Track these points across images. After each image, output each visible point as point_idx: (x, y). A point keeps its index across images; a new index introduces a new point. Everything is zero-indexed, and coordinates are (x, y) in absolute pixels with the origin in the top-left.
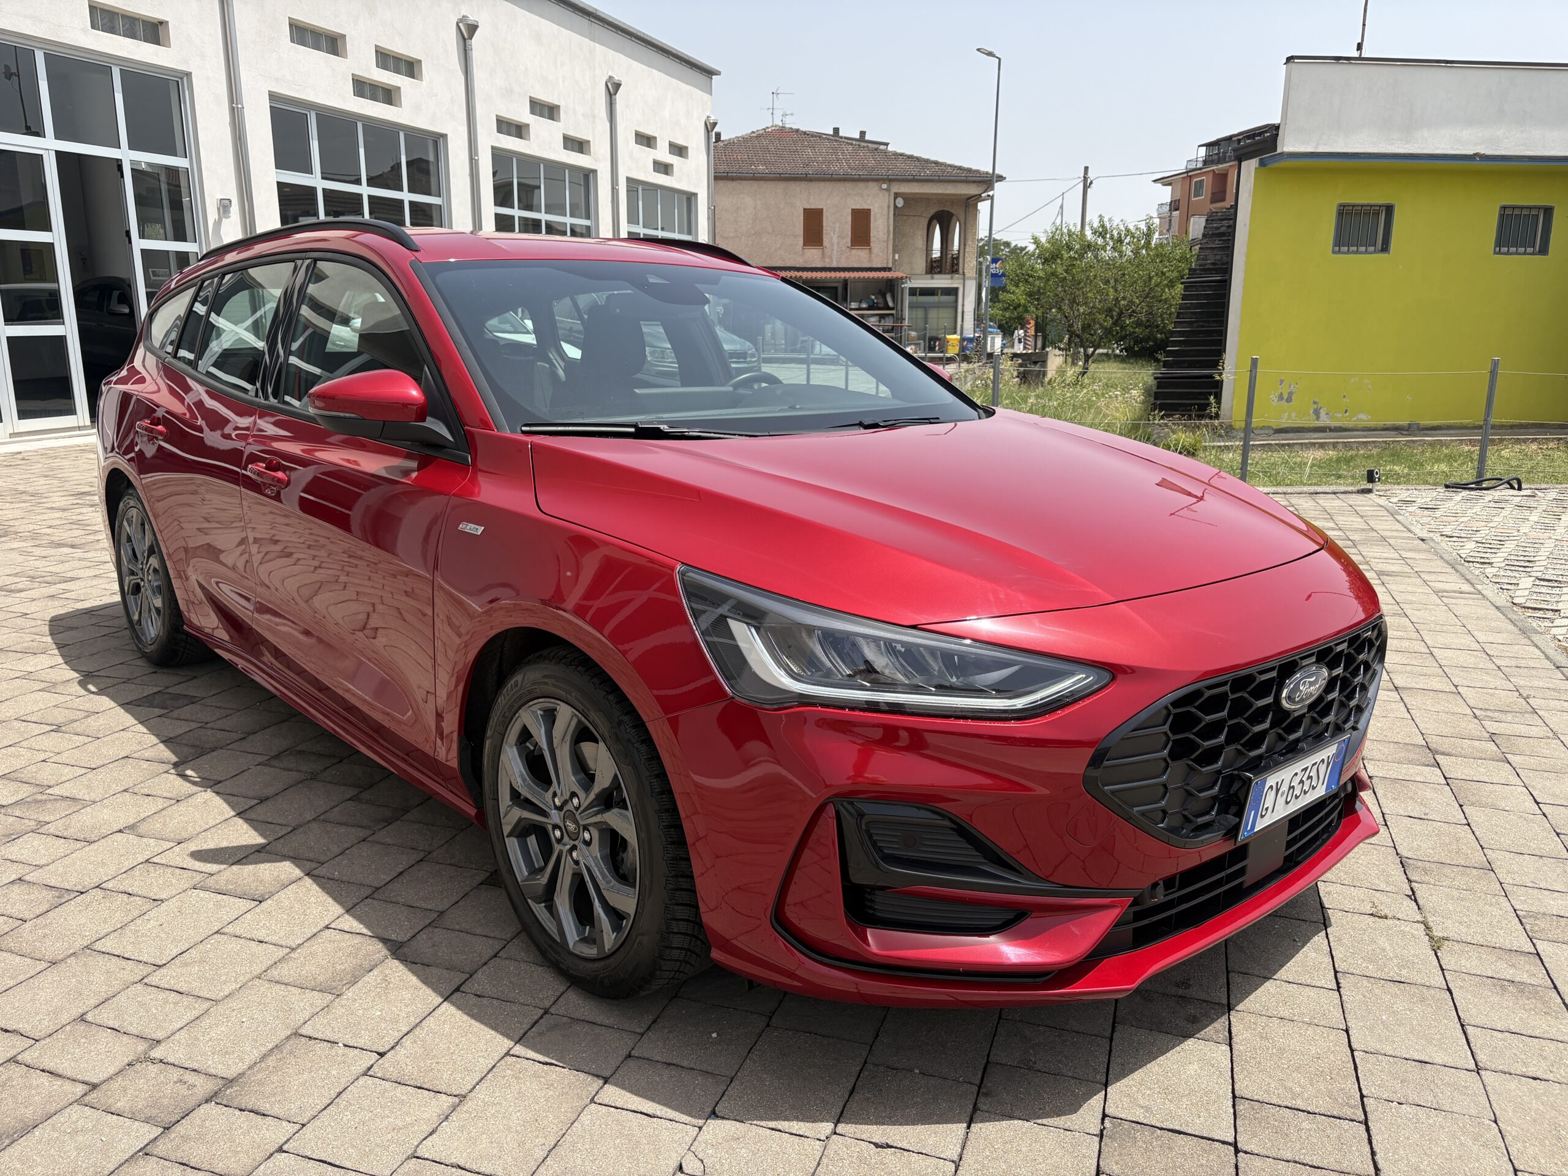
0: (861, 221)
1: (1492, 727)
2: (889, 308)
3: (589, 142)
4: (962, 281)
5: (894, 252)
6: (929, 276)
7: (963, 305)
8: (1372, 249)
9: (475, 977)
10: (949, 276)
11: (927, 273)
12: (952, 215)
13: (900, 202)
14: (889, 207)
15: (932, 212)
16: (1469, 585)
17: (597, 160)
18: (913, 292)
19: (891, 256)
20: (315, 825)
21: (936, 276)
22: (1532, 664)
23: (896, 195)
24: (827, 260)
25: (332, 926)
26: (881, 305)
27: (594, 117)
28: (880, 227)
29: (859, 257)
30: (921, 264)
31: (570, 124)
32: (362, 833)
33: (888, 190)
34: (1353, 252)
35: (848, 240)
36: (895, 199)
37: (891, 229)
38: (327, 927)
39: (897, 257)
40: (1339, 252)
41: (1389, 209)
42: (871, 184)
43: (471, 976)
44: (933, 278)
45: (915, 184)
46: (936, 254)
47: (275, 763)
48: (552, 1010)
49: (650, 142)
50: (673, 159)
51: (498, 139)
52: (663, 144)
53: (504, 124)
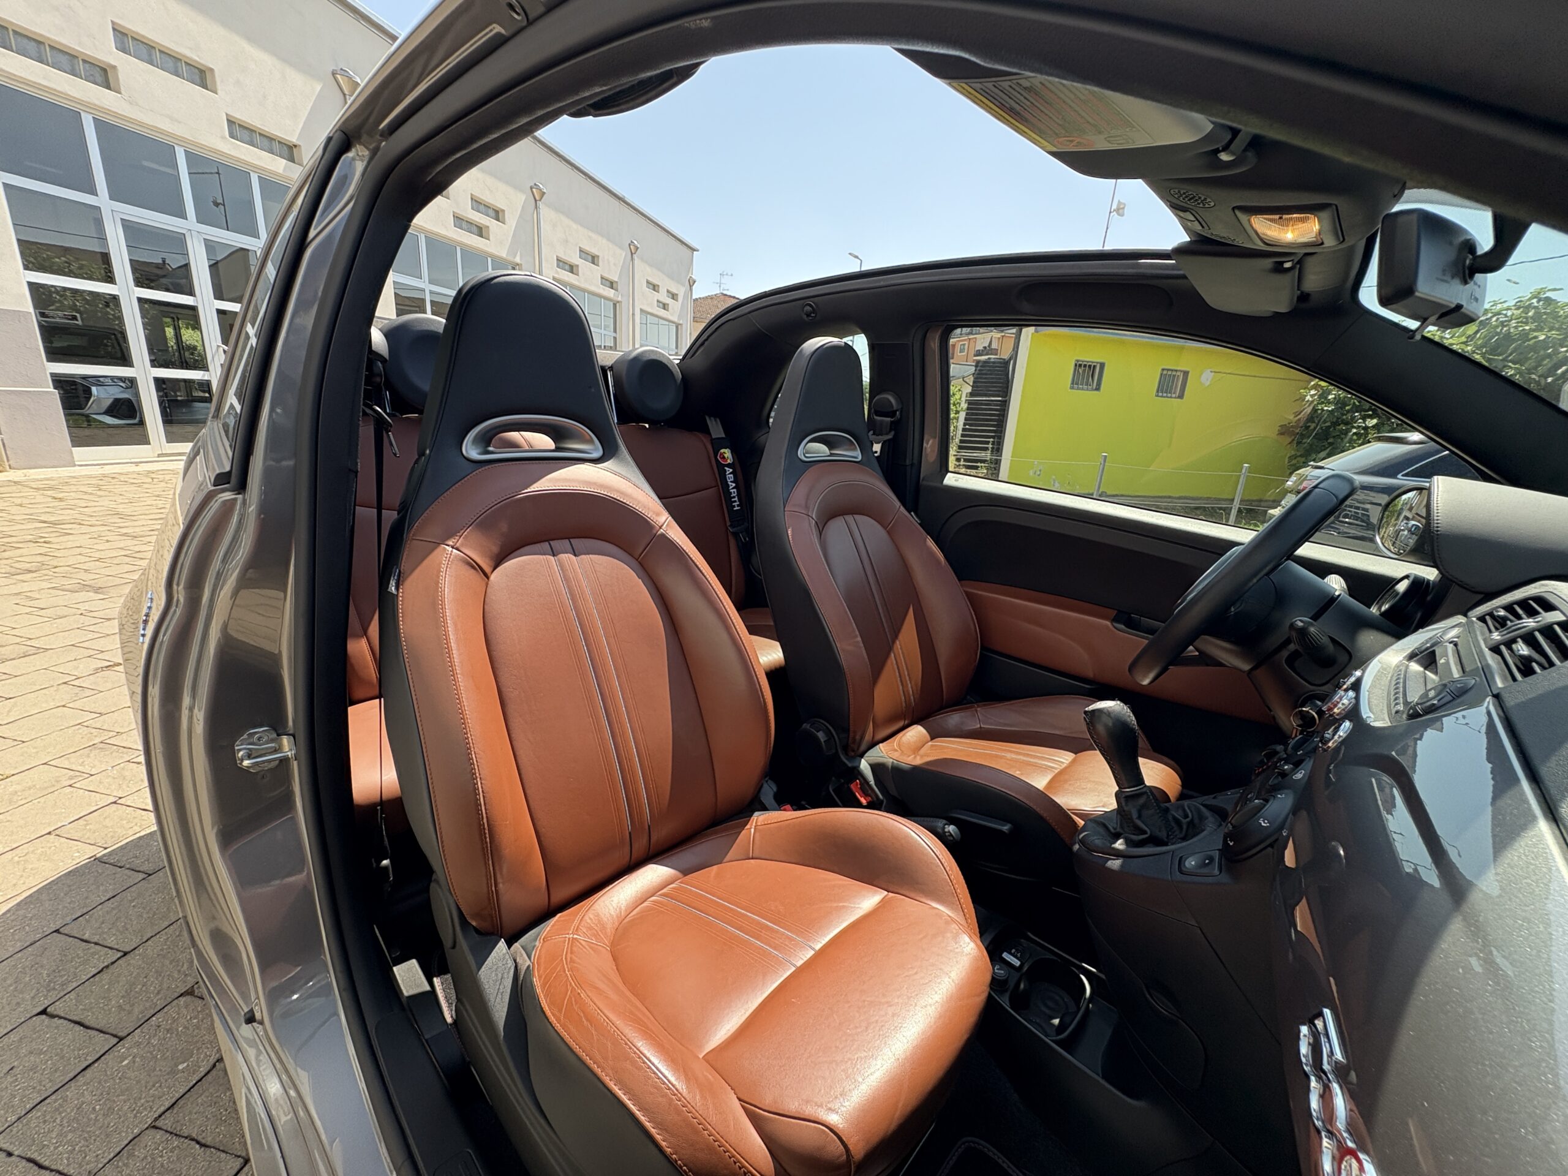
3: (617, 283)
8: (1091, 388)
17: (622, 295)
31: (605, 269)
34: (1081, 389)
40: (1073, 388)
49: (655, 288)
50: (669, 301)
51: (557, 272)
52: (663, 290)
53: (561, 263)
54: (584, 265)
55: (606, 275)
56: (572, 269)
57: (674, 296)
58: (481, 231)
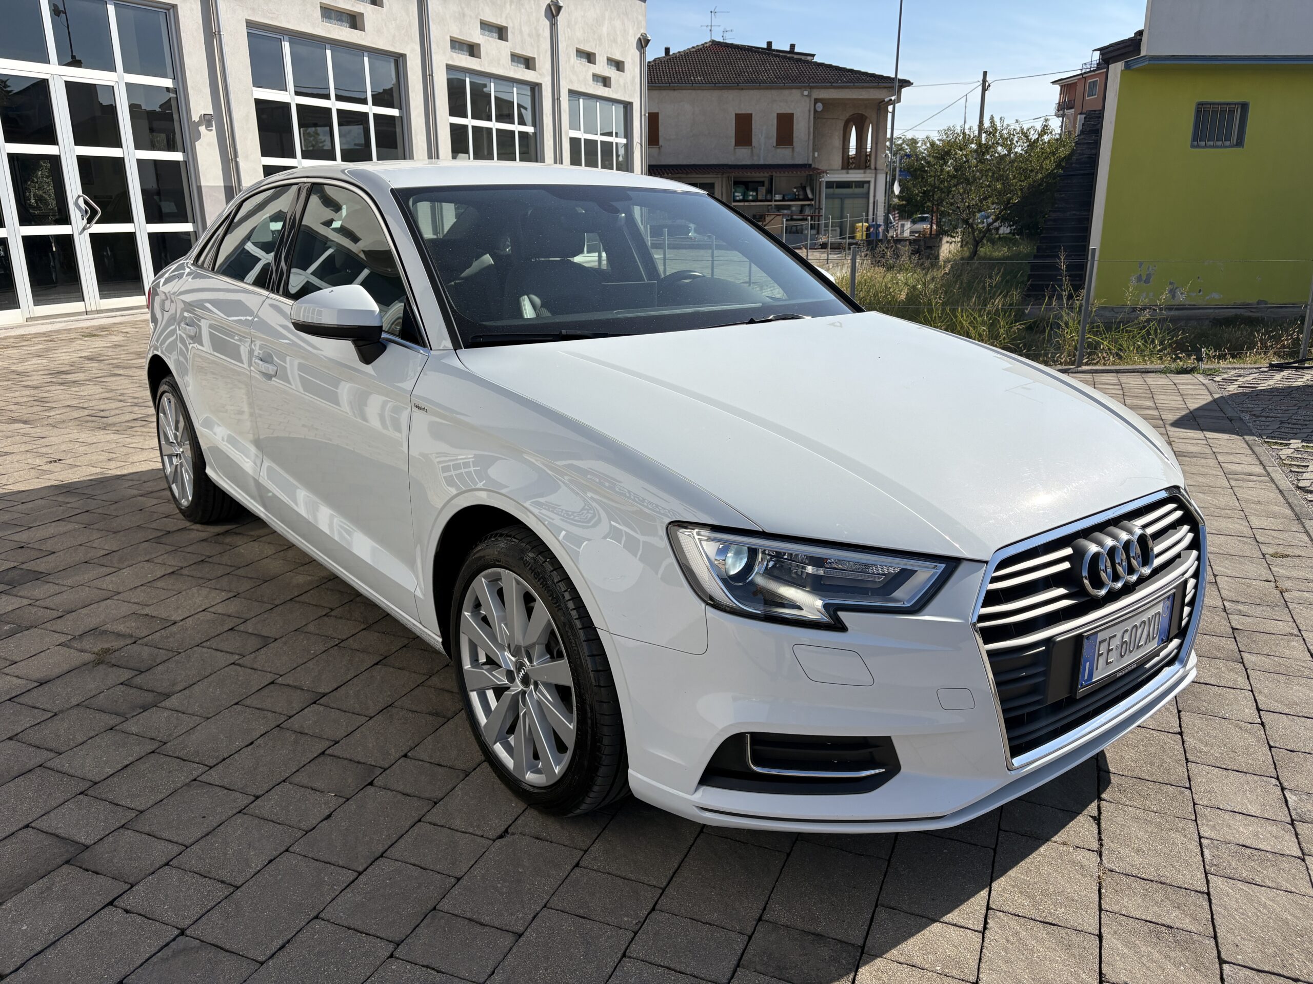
0: (785, 123)
1: (1236, 621)
2: (807, 199)
3: (534, 59)
4: (874, 175)
5: (814, 150)
6: (844, 171)
7: (875, 196)
8: (1228, 143)
9: (134, 889)
10: (862, 171)
11: (843, 168)
12: (866, 118)
13: (820, 107)
14: (810, 111)
15: (847, 115)
16: (1261, 467)
17: (541, 75)
18: (830, 185)
19: (811, 154)
20: (75, 711)
21: (851, 171)
22: (1297, 552)
23: (816, 101)
24: (755, 158)
25: (33, 825)
26: (801, 197)
27: (538, 36)
28: (802, 127)
29: (783, 156)
30: (837, 161)
31: (517, 43)
32: (113, 720)
33: (809, 96)
34: (1211, 147)
35: (774, 141)
36: (815, 104)
37: (812, 130)
38: (27, 826)
39: (816, 154)
40: (1198, 147)
41: (1244, 106)
42: (794, 91)
43: (132, 887)
44: (848, 173)
45: (832, 90)
46: (852, 152)
47: (75, 644)
48: (188, 932)
49: (590, 57)
50: (610, 72)
51: (452, 58)
52: (601, 59)
53: (457, 44)
54: (488, 44)
55: (518, 51)
56: (473, 50)
57: (619, 65)
58: (354, 21)
